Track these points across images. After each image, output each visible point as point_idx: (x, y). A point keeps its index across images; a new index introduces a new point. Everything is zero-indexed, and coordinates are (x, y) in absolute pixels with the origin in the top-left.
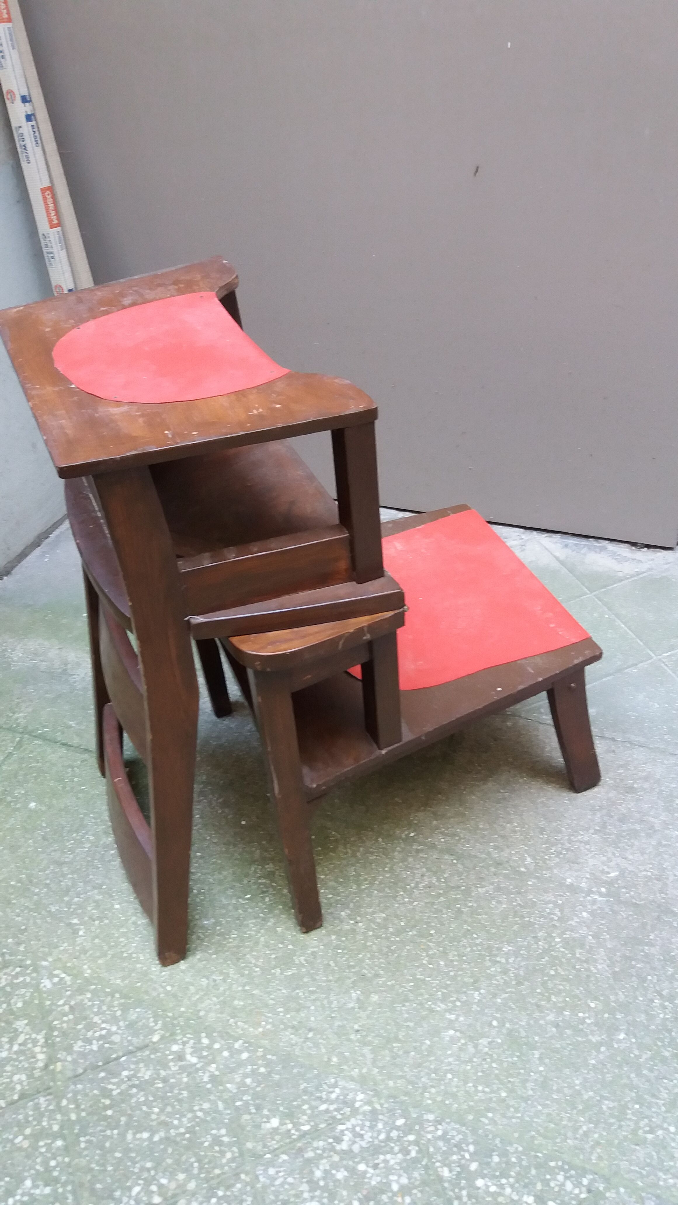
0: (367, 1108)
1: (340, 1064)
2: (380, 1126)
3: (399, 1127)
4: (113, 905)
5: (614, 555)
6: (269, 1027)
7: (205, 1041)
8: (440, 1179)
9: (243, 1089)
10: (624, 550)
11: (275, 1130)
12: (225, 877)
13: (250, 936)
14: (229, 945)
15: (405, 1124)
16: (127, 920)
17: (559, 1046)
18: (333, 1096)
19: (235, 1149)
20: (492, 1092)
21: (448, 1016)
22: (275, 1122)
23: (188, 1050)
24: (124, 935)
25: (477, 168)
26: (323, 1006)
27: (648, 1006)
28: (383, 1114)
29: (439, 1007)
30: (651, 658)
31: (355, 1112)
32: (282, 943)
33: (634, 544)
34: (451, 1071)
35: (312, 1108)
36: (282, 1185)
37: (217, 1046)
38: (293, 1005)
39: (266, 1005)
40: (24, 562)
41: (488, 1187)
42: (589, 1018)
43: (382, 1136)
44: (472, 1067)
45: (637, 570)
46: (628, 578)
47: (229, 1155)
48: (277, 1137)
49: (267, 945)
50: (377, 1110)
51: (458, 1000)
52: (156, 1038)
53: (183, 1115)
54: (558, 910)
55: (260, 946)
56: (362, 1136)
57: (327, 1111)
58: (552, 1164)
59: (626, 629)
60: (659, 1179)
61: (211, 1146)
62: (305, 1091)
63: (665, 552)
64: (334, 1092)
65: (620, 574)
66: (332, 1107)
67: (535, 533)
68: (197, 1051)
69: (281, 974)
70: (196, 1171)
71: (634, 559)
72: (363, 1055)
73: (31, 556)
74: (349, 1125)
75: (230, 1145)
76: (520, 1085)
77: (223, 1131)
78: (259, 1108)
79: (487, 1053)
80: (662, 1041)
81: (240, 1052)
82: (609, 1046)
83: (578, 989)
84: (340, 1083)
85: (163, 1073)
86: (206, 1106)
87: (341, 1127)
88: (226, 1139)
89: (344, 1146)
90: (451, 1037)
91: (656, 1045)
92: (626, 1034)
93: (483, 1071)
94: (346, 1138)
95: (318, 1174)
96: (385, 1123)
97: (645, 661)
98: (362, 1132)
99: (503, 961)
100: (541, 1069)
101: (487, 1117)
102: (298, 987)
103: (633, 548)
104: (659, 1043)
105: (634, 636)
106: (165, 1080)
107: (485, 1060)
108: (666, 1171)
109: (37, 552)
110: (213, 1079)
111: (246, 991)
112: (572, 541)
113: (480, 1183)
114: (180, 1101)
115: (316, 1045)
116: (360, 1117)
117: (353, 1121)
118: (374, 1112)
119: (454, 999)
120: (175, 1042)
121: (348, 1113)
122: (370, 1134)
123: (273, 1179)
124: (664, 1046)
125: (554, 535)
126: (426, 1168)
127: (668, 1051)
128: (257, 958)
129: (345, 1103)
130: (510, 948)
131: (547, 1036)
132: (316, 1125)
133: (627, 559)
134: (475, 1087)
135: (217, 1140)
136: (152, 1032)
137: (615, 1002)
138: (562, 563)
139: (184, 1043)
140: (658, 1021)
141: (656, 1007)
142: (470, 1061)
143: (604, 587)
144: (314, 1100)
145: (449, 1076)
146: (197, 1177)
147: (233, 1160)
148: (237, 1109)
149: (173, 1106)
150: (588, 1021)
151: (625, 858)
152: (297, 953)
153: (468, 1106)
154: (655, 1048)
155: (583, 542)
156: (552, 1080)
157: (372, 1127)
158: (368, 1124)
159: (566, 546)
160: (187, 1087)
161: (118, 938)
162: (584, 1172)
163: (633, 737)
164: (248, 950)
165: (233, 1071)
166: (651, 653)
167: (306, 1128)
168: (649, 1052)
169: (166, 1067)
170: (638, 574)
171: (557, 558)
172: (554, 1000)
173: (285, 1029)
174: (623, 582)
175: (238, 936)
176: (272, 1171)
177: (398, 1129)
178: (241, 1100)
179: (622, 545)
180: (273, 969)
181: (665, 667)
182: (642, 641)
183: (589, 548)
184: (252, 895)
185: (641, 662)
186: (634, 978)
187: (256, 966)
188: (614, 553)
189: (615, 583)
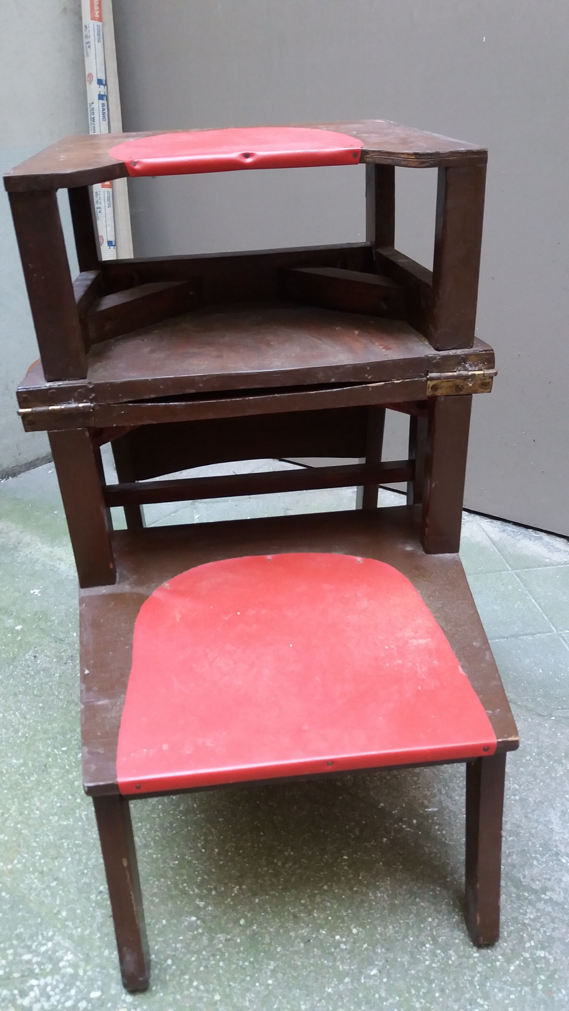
0: (70, 970)
1: (66, 919)
2: (73, 992)
3: (92, 999)
5: (547, 545)
6: (19, 866)
13: (48, 782)
14: (23, 785)
15: (99, 998)
17: (299, 963)
18: (43, 949)
20: (207, 991)
21: (197, 902)
26: (80, 860)
27: (416, 947)
28: (82, 981)
29: (193, 890)
30: (552, 632)
31: (56, 970)
32: (73, 795)
34: (173, 957)
35: (15, 954)
38: (52, 852)
39: (28, 847)
42: (345, 943)
43: (69, 1004)
44: (197, 959)
45: (566, 560)
46: (554, 565)
49: (57, 794)
50: (79, 975)
51: (215, 889)
54: (358, 829)
55: (52, 793)
56: (49, 997)
57: (29, 962)
59: (536, 604)
62: (19, 937)
64: (46, 944)
65: (548, 560)
66: (35, 960)
67: (478, 517)
69: (57, 821)
71: (566, 551)
72: (93, 917)
73: (40, 467)
74: (42, 982)
76: (239, 992)
79: (219, 950)
80: (418, 990)
82: (356, 979)
83: (346, 911)
84: (56, 938)
87: (34, 982)
89: (26, 1002)
90: (191, 924)
91: (409, 992)
92: (380, 972)
93: (206, 967)
94: (32, 994)
96: (79, 991)
97: (544, 633)
98: (52, 993)
99: (280, 864)
100: (270, 982)
102: (66, 837)
104: (413, 992)
105: (541, 611)
107: (214, 955)
109: (47, 466)
111: (17, 828)
112: (510, 528)
115: (53, 895)
116: (57, 977)
117: (49, 979)
118: (74, 977)
119: (212, 887)
121: (48, 970)
122: (58, 997)
124: (417, 996)
125: (495, 521)
127: (421, 1003)
128: (42, 802)
129: (50, 959)
130: (292, 853)
131: (291, 949)
132: (11, 973)
134: (191, 981)
137: (381, 934)
138: (494, 543)
140: (421, 967)
141: (425, 951)
142: (199, 952)
143: (528, 568)
144: (23, 948)
145: (169, 962)
150: (343, 946)
151: (451, 798)
152: (82, 808)
153: (174, 999)
154: (407, 995)
155: (523, 530)
156: (276, 997)
157: (63, 991)
158: (61, 986)
159: (504, 531)
164: (39, 793)
166: (553, 628)
168: (397, 998)
171: (491, 539)
172: (316, 915)
173: (33, 873)
174: (547, 567)
175: (37, 779)
177: (89, 1000)
179: (558, 539)
180: (52, 815)
181: (563, 642)
182: (547, 616)
183: (525, 536)
184: (68, 748)
185: (540, 633)
186: (412, 915)
187: (38, 809)
188: (548, 543)
189: (539, 566)
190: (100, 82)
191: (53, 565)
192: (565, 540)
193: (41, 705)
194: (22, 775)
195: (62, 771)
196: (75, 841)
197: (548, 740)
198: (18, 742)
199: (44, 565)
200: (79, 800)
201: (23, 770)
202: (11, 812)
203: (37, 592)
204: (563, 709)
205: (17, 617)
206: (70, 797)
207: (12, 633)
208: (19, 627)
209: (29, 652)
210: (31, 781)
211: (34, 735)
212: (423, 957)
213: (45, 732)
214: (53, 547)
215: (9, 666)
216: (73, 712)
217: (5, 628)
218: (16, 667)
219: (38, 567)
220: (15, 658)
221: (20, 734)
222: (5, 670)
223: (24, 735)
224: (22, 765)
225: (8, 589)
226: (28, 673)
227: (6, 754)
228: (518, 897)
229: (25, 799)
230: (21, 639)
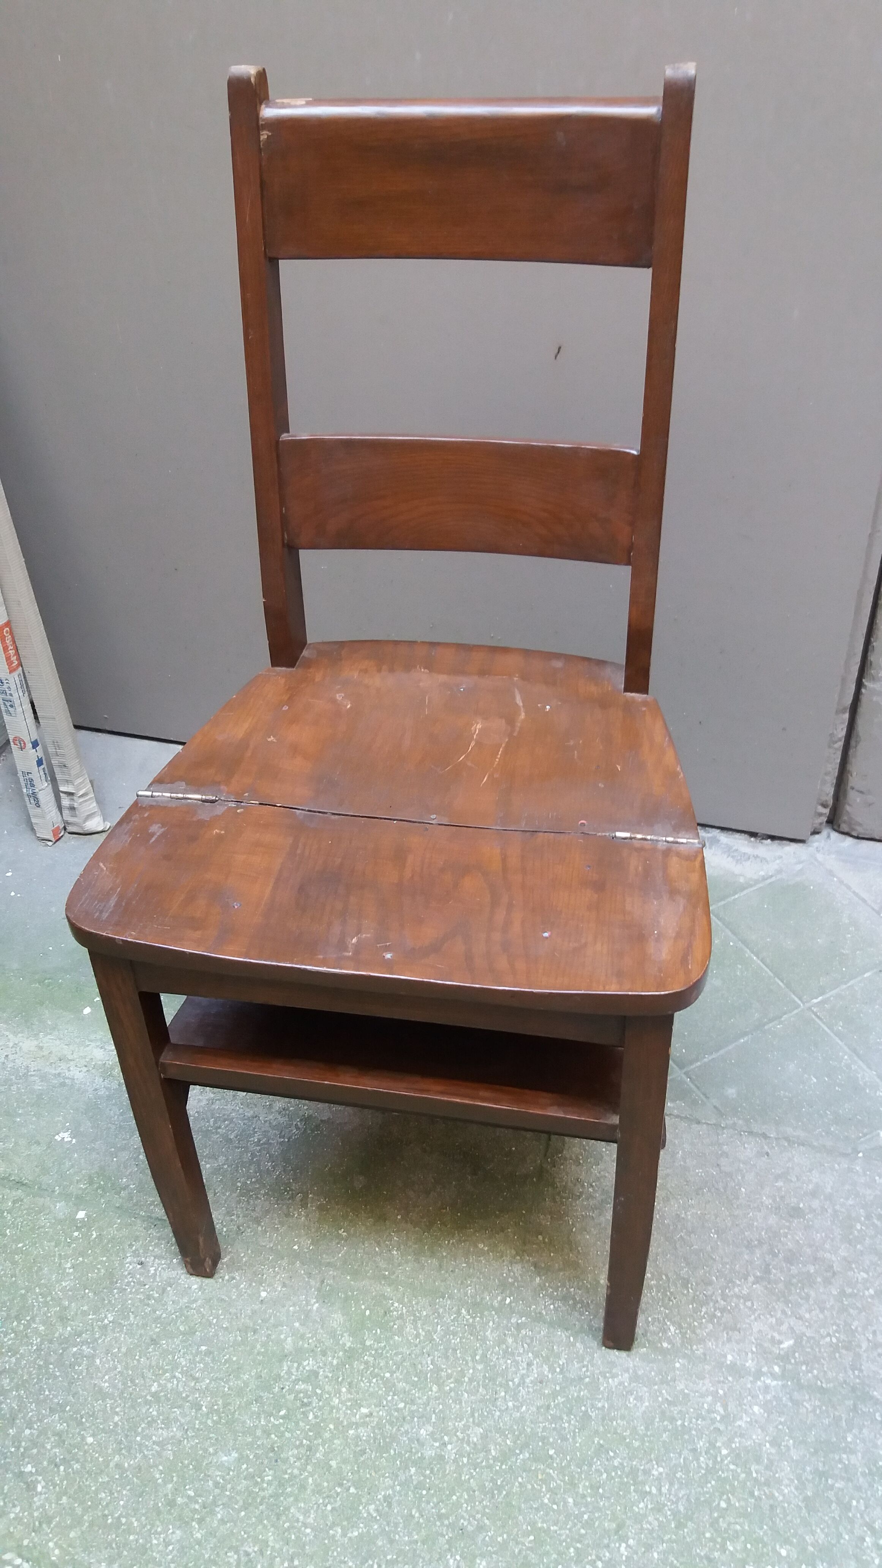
4: (83, 1438)
10: (741, 843)
12: (246, 1384)
13: (293, 1477)
14: (261, 1494)
16: (107, 1463)
24: (104, 1486)
25: (559, 348)
30: (798, 1006)
32: (341, 1485)
33: (753, 835)
45: (762, 873)
46: (751, 886)
49: (318, 1491)
54: (719, 1404)
55: (309, 1492)
59: (759, 962)
63: (794, 846)
69: (344, 1535)
71: (756, 857)
83: (761, 1528)
97: (790, 1011)
99: (654, 1491)
103: (752, 839)
105: (772, 975)
119: (594, 1557)
128: (306, 1513)
130: (661, 1470)
133: (746, 857)
141: (868, 1547)
151: (800, 1318)
152: (364, 1500)
161: (96, 1492)
163: (789, 1131)
164: (292, 1499)
166: (796, 1000)
170: (764, 879)
174: (745, 892)
175: (275, 1477)
179: (737, 835)
180: (331, 1528)
181: (817, 1020)
182: (782, 982)
184: (288, 1410)
185: (785, 1013)
186: (834, 1505)
187: (305, 1525)
191: (59, 1074)
193: (203, 1348)
194: (250, 1477)
195: (303, 1451)
196: (385, 1557)
197: (869, 1192)
198: (209, 1422)
199: (44, 1078)
200: (352, 1490)
201: (247, 1469)
202: (271, 1544)
203: (66, 1136)
204: (865, 1135)
205: (66, 1196)
206: (339, 1490)
207: (78, 1229)
208: (81, 1215)
209: (125, 1257)
210: (269, 1483)
211: (226, 1405)
212: (869, 1555)
213: (240, 1393)
214: (36, 1036)
216: (258, 1346)
217: (60, 1222)
218: (123, 1290)
219: (38, 1085)
220: (110, 1275)
221: (204, 1408)
222: (110, 1301)
223: (211, 1411)
224: (240, 1461)
225: (16, 1143)
226: (149, 1297)
227: (205, 1450)
229: (278, 1516)
230: (100, 1236)
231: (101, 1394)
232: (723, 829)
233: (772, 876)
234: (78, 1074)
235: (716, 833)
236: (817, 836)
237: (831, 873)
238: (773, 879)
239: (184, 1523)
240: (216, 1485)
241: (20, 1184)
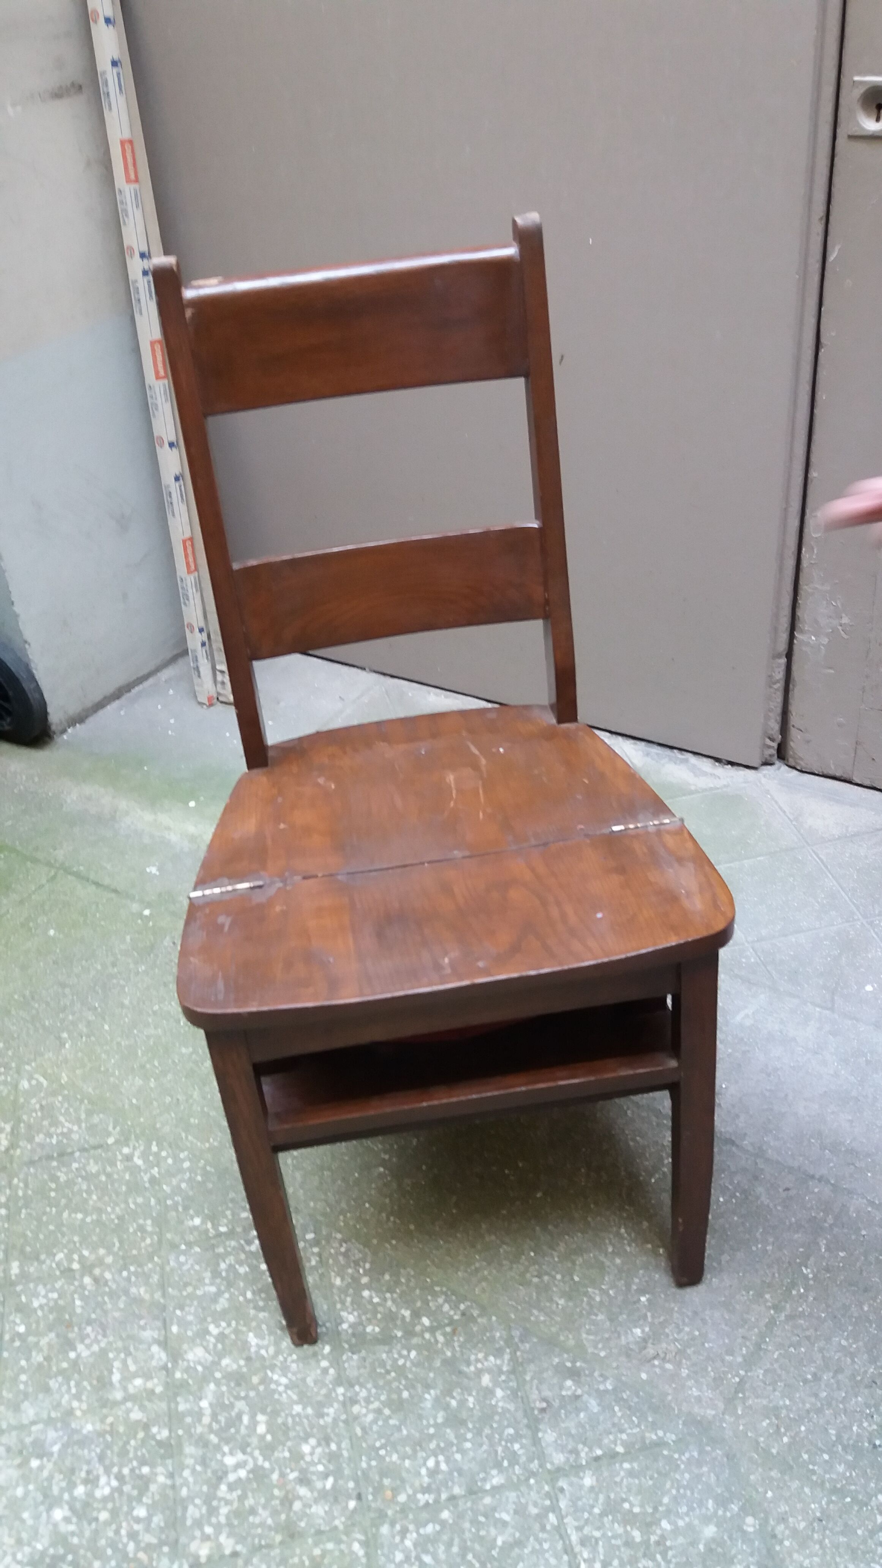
4: (103, 1026)
5: (694, 769)
6: (216, 1144)
7: (154, 1148)
8: (332, 1286)
9: (177, 1190)
10: (706, 765)
11: (195, 1228)
16: (112, 1040)
17: (477, 1194)
19: (155, 1237)
22: (197, 1221)
23: (137, 1153)
24: (106, 1051)
25: (562, 357)
27: (573, 1172)
33: (718, 760)
35: (233, 1214)
36: (188, 1270)
37: (164, 1154)
40: (101, 713)
41: (371, 1297)
42: (513, 1175)
45: (712, 785)
46: (699, 792)
47: (148, 1241)
48: (196, 1233)
52: (111, 1141)
53: (117, 1204)
58: (437, 1289)
60: (532, 1314)
61: (135, 1232)
62: (232, 1200)
63: (747, 771)
65: (693, 788)
67: (620, 738)
68: (144, 1156)
70: (116, 1249)
71: (713, 775)
73: (108, 707)
75: (151, 1234)
77: (149, 1222)
78: (186, 1208)
81: (183, 1161)
85: (109, 1169)
86: (140, 1200)
88: (149, 1229)
92: (544, 1194)
95: (223, 1266)
100: (454, 1211)
101: (390, 1244)
103: (717, 764)
106: (109, 1176)
108: (541, 1310)
109: (116, 704)
110: (153, 1180)
112: (655, 750)
113: (366, 1293)
114: (117, 1194)
120: (128, 1146)
123: (181, 1265)
125: (638, 742)
126: (322, 1276)
131: (468, 1184)
133: (705, 774)
135: (142, 1229)
136: (109, 1134)
137: (543, 1165)
139: (135, 1148)
146: (115, 1255)
147: (151, 1245)
148: (166, 1206)
149: (110, 1197)
150: (512, 1178)
155: (668, 752)
159: (648, 754)
160: (128, 1183)
161: (100, 1054)
162: (464, 1299)
165: (173, 1175)
167: (223, 1229)
169: (113, 1164)
170: (711, 789)
172: (486, 1155)
174: (696, 795)
176: (182, 1259)
178: (173, 1200)
179: (705, 759)
183: (670, 760)
188: (694, 765)
189: (684, 795)
190: (143, 256)
191: (162, 836)
192: (712, 761)
198: (182, 1031)
199: (152, 837)
203: (153, 870)
205: (142, 901)
207: (141, 919)
208: (146, 913)
209: (165, 939)
214: (156, 814)
215: (149, 955)
217: (132, 914)
218: (157, 956)
219: (146, 840)
220: (152, 947)
224: (192, 1053)
225: (121, 870)
228: (658, 1125)
230: (154, 926)
231: (122, 1006)
232: (695, 753)
233: (718, 788)
234: (173, 838)
235: (689, 756)
236: (769, 767)
237: (768, 792)
238: (719, 791)
239: (146, 1078)
240: (174, 1062)
241: (115, 891)
